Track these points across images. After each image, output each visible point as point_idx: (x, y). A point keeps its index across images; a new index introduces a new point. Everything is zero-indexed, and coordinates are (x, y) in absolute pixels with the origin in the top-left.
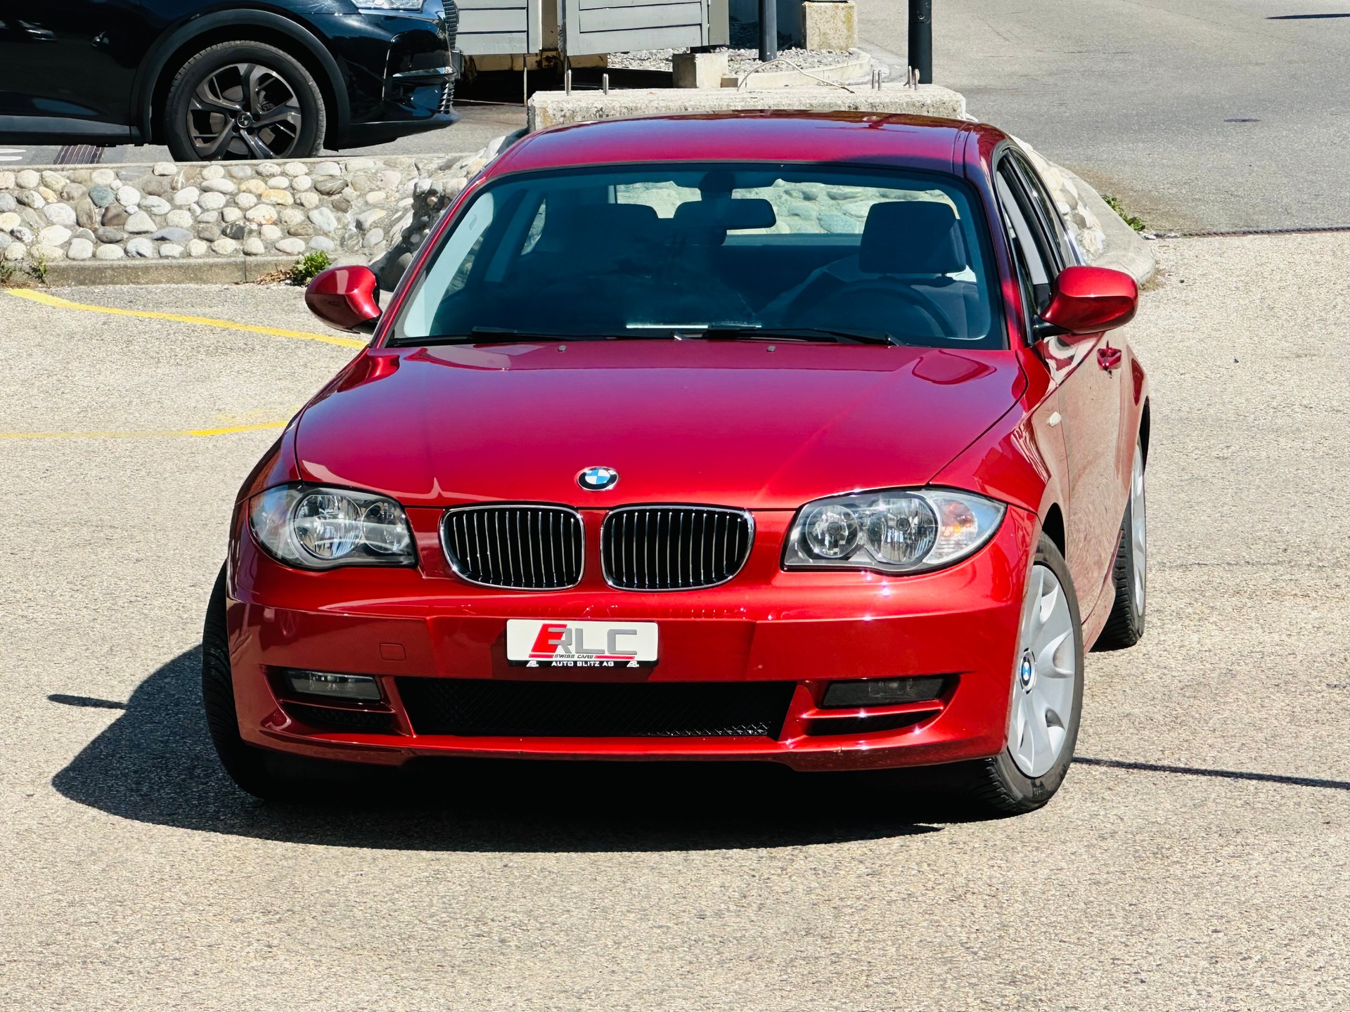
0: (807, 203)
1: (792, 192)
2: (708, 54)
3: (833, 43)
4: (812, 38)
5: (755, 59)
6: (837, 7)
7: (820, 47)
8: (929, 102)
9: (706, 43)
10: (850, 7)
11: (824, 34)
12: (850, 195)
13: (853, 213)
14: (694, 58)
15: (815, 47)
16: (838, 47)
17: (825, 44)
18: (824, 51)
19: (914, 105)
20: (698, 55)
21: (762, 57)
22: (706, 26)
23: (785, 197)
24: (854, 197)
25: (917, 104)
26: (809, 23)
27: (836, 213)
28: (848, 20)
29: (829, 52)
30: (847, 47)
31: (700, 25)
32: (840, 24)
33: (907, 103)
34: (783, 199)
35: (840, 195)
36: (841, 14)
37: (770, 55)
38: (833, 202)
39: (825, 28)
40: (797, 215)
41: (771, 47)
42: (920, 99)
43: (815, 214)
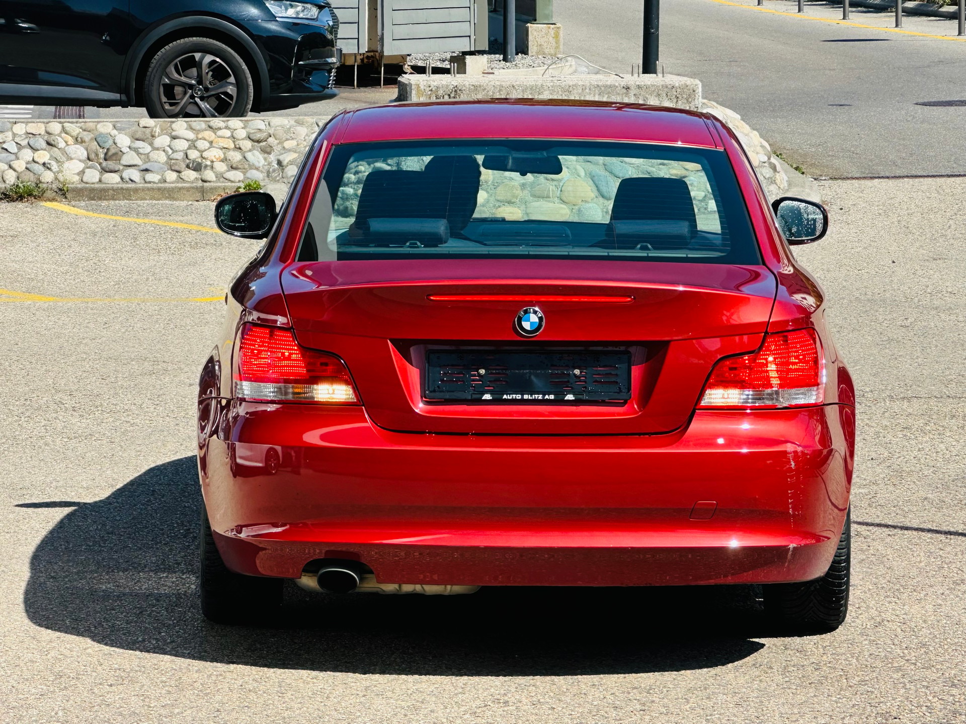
2: (474, 56)
3: (546, 51)
4: (532, 47)
5: (500, 61)
6: (549, 28)
7: (538, 53)
9: (473, 49)
10: (558, 28)
11: (540, 45)
14: (464, 59)
15: (534, 53)
16: (549, 54)
17: (541, 52)
18: (540, 57)
20: (467, 57)
21: (505, 59)
22: (473, 38)
26: (530, 38)
28: (557, 36)
29: (544, 57)
30: (556, 54)
31: (470, 36)
32: (551, 39)
36: (552, 32)
37: (511, 58)
39: (541, 41)
41: (512, 53)
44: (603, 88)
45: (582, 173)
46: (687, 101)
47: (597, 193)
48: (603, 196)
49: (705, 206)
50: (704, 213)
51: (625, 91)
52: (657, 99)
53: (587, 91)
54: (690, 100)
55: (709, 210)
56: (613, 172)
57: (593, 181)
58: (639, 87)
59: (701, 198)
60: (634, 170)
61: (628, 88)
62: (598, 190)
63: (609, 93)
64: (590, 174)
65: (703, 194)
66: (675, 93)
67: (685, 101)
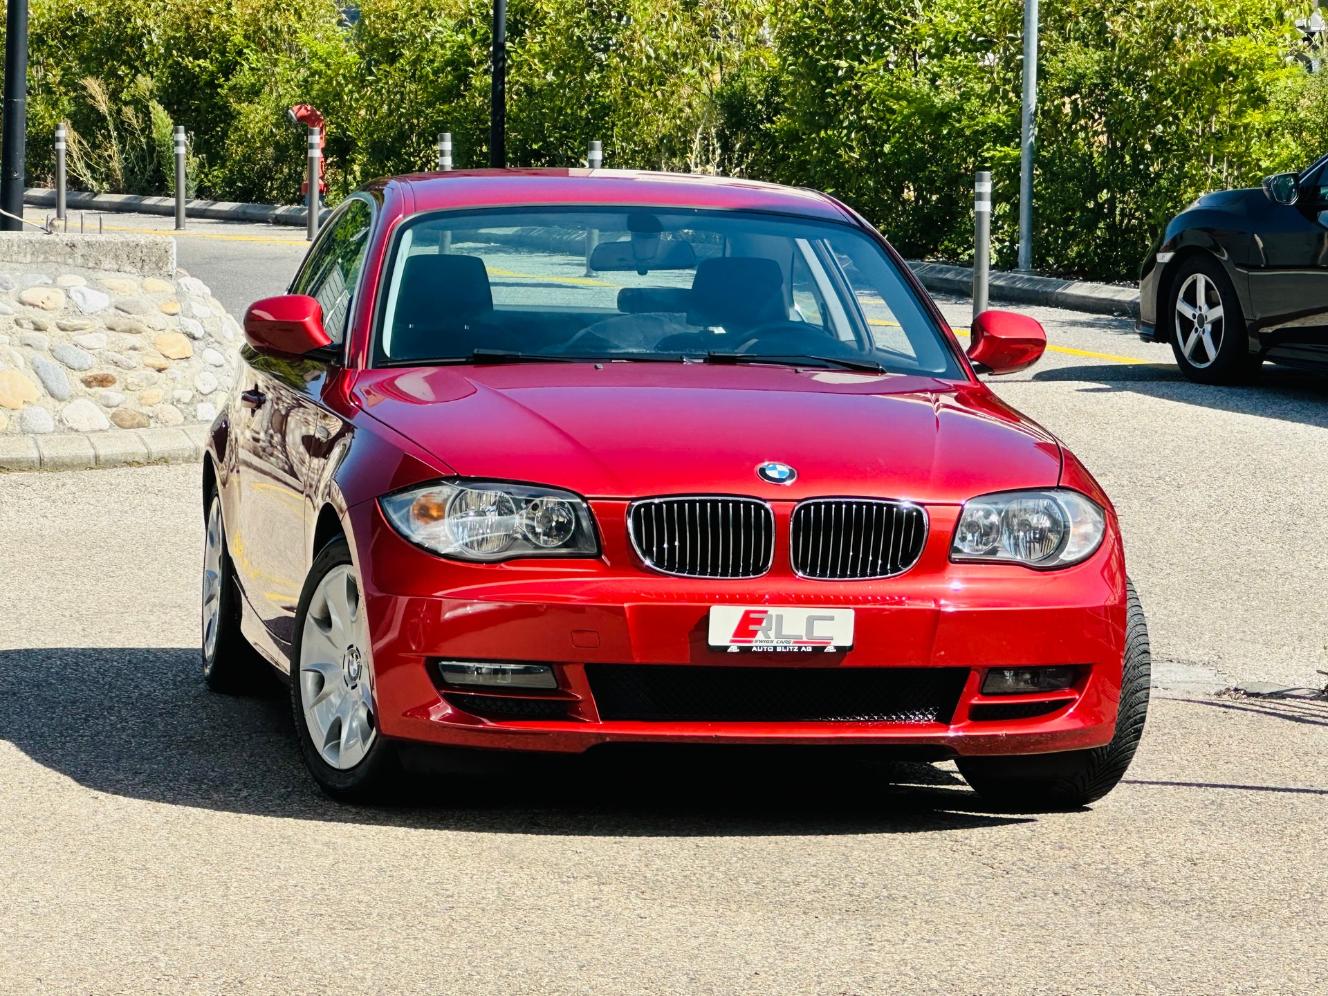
0: (37, 333)
1: (23, 322)
8: (143, 242)
12: (79, 326)
13: (84, 344)
19: (128, 245)
23: (16, 327)
24: (81, 329)
25: (131, 244)
27: (66, 343)
33: (122, 243)
34: (14, 330)
35: (70, 326)
38: (64, 333)
40: (29, 345)
42: (134, 239)
43: (46, 345)
44: (37, 245)
45: (21, 362)
46: (157, 265)
47: (43, 390)
48: (52, 395)
49: (194, 413)
50: (192, 423)
51: (69, 250)
52: (114, 262)
53: (15, 248)
54: (161, 264)
55: (199, 418)
56: (66, 361)
57: (37, 373)
58: (89, 244)
59: (187, 400)
60: (95, 359)
61: (74, 246)
62: (46, 387)
63: (46, 252)
64: (32, 363)
65: (190, 394)
66: (140, 254)
67: (154, 266)
